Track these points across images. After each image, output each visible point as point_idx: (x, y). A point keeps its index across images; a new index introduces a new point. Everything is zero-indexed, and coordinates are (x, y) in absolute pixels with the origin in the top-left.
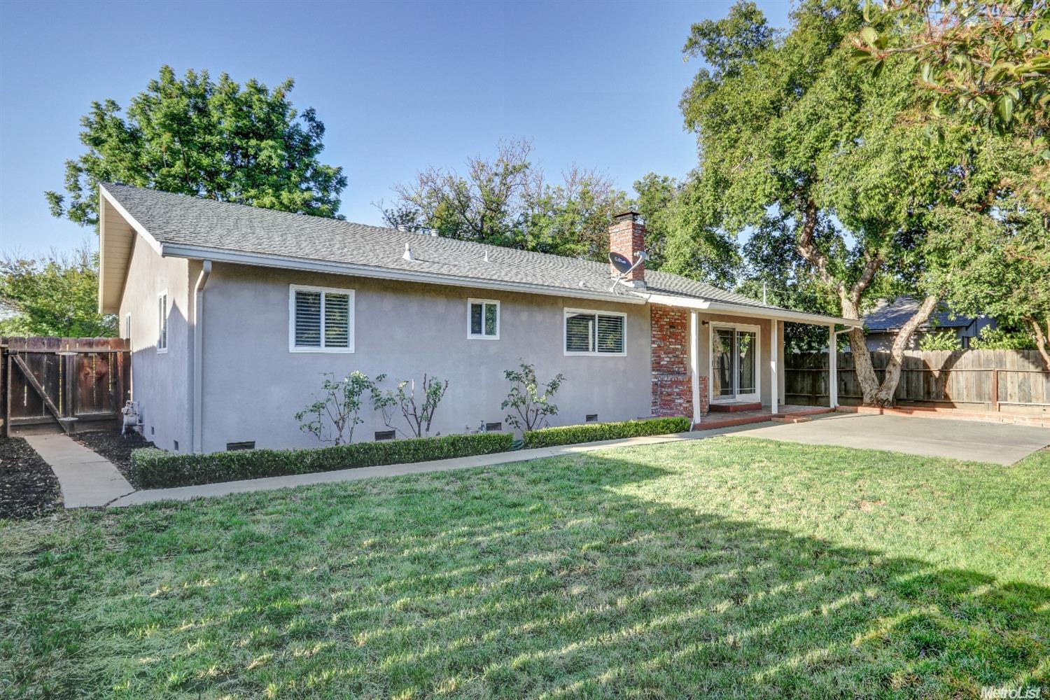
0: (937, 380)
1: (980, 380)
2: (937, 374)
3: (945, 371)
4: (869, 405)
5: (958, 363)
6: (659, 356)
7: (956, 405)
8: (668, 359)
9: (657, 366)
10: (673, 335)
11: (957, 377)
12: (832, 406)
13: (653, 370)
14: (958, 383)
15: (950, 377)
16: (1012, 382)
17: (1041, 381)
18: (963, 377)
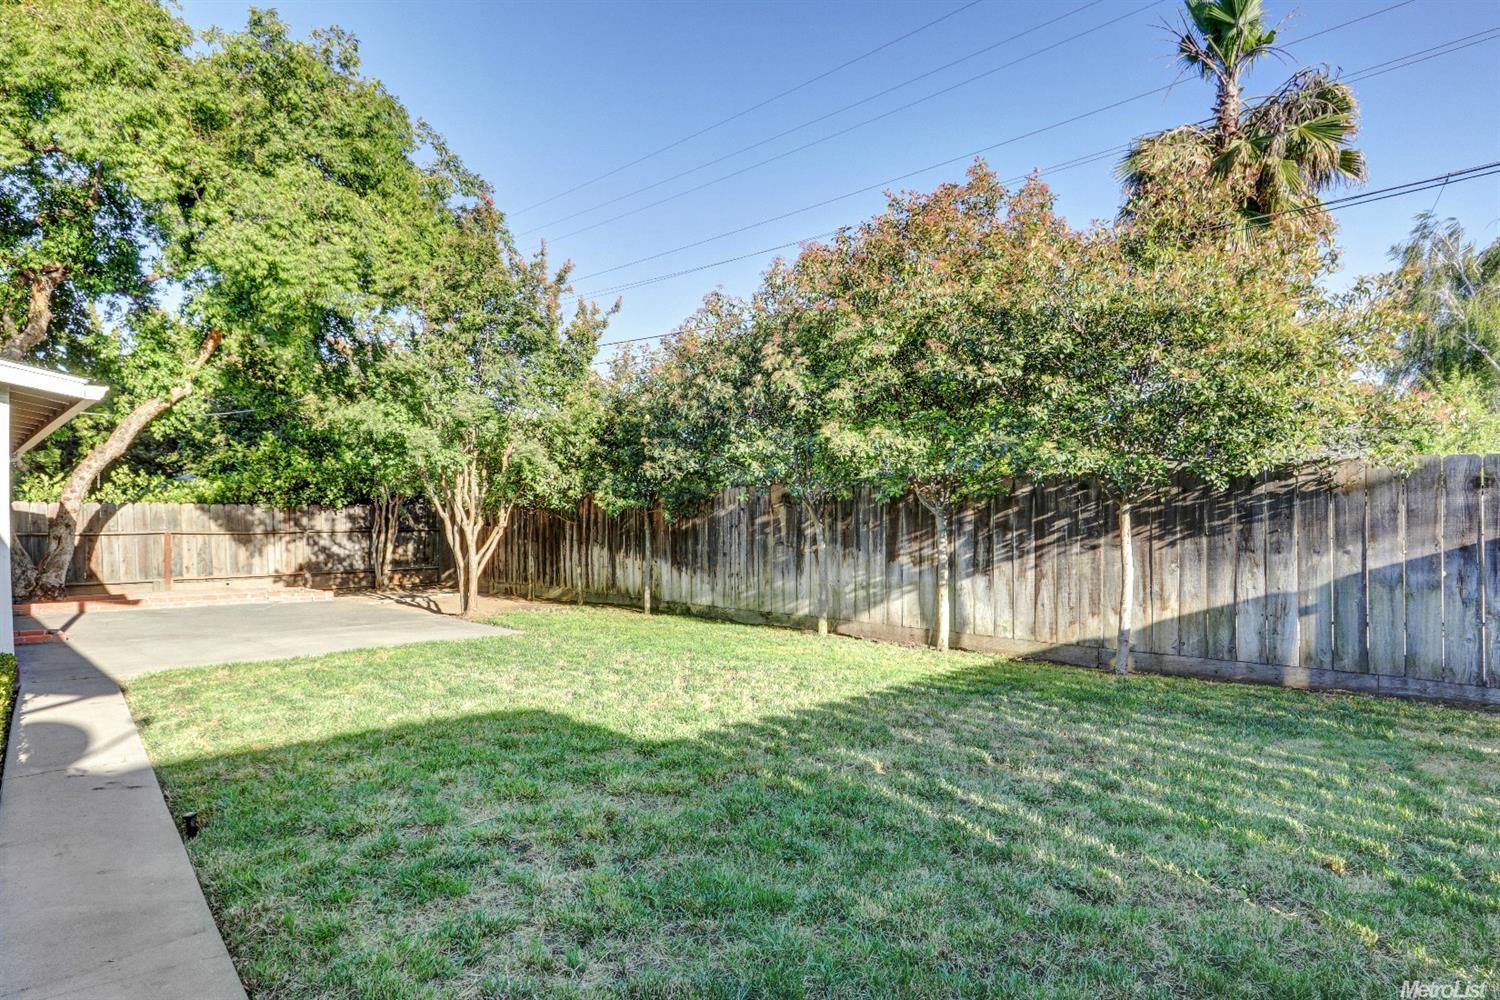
1: (146, 546)
3: (89, 536)
5: (111, 522)
7: (109, 589)
11: (110, 545)
14: (112, 555)
15: (98, 545)
16: (189, 552)
17: (224, 546)
18: (117, 543)
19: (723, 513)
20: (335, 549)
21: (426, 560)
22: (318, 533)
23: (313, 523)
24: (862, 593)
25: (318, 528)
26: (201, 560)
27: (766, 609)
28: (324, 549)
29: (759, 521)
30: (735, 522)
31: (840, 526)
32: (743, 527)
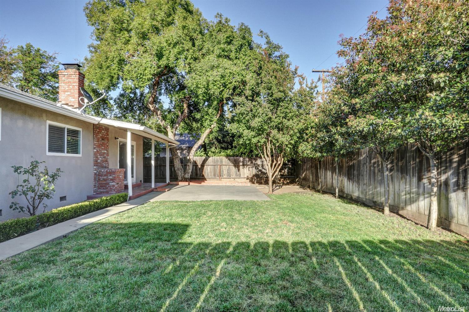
0: (200, 169)
1: (215, 168)
2: (200, 166)
3: (203, 165)
4: (181, 181)
5: (207, 162)
6: (97, 157)
7: (207, 179)
8: (101, 159)
9: (96, 163)
10: (103, 144)
11: (207, 168)
12: (167, 182)
13: (94, 166)
14: (208, 171)
15: (204, 168)
16: (225, 169)
17: (233, 169)
18: (209, 168)
19: (362, 158)
20: (263, 170)
21: (292, 174)
22: (259, 165)
23: (256, 162)
24: (408, 196)
25: (258, 164)
26: (228, 172)
27: (375, 200)
28: (260, 171)
29: (372, 161)
30: (365, 162)
31: (400, 164)
32: (368, 164)
